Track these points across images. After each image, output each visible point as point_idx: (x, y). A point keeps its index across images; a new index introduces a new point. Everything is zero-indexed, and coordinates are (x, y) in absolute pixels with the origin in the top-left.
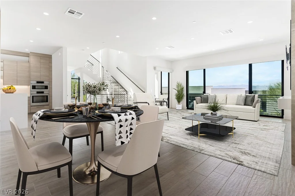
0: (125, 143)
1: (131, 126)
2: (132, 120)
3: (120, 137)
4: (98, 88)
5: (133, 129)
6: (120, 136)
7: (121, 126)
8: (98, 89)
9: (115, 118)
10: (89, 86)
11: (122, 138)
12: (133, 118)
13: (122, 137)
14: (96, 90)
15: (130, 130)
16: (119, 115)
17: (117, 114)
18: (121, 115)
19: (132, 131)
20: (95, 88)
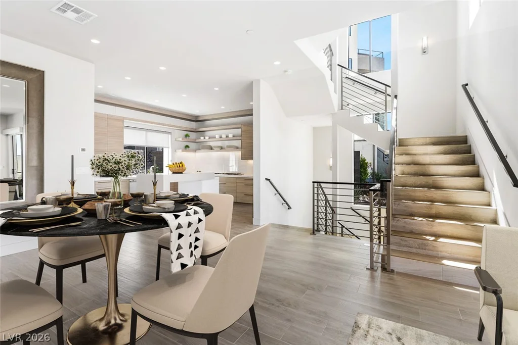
0: (187, 265)
1: (197, 235)
2: (199, 223)
3: (180, 256)
4: (125, 164)
5: (199, 239)
6: (179, 253)
7: (180, 236)
8: (124, 166)
9: (169, 222)
10: (106, 159)
11: (183, 257)
12: (200, 220)
13: (181, 255)
14: (121, 167)
15: (195, 241)
16: (177, 217)
17: (172, 214)
18: (179, 216)
19: (197, 243)
20: (120, 165)
